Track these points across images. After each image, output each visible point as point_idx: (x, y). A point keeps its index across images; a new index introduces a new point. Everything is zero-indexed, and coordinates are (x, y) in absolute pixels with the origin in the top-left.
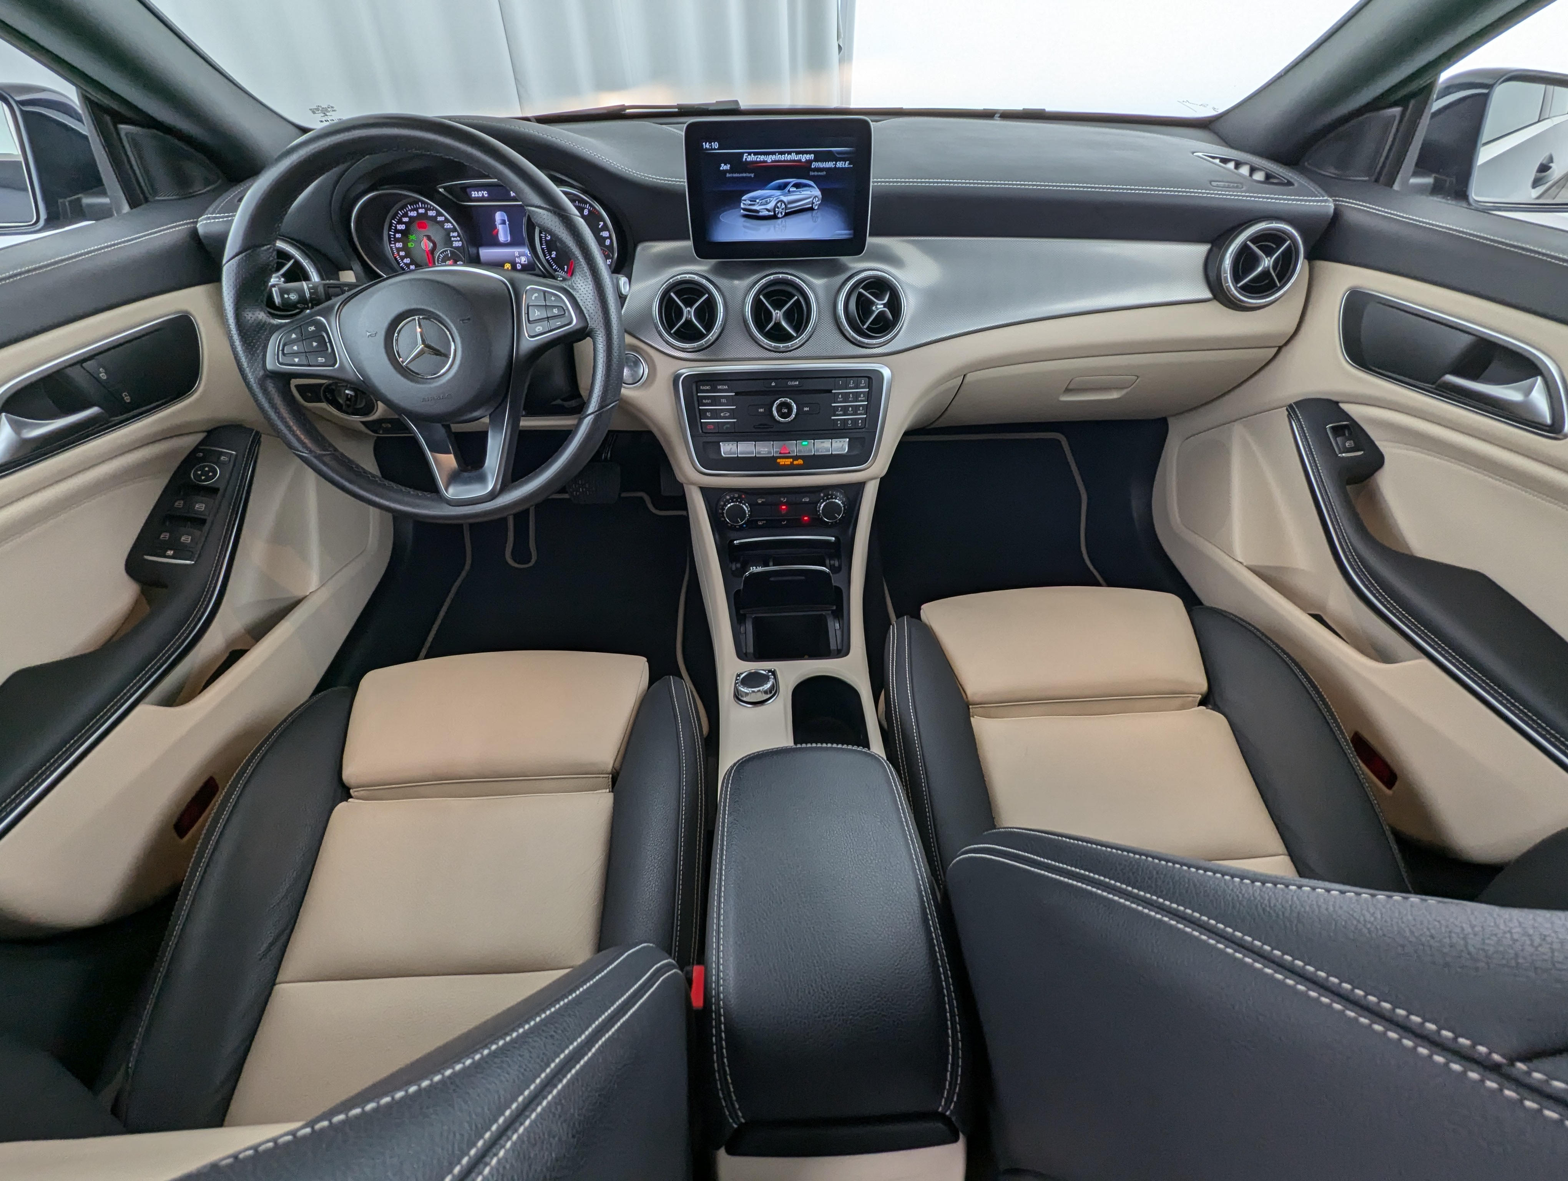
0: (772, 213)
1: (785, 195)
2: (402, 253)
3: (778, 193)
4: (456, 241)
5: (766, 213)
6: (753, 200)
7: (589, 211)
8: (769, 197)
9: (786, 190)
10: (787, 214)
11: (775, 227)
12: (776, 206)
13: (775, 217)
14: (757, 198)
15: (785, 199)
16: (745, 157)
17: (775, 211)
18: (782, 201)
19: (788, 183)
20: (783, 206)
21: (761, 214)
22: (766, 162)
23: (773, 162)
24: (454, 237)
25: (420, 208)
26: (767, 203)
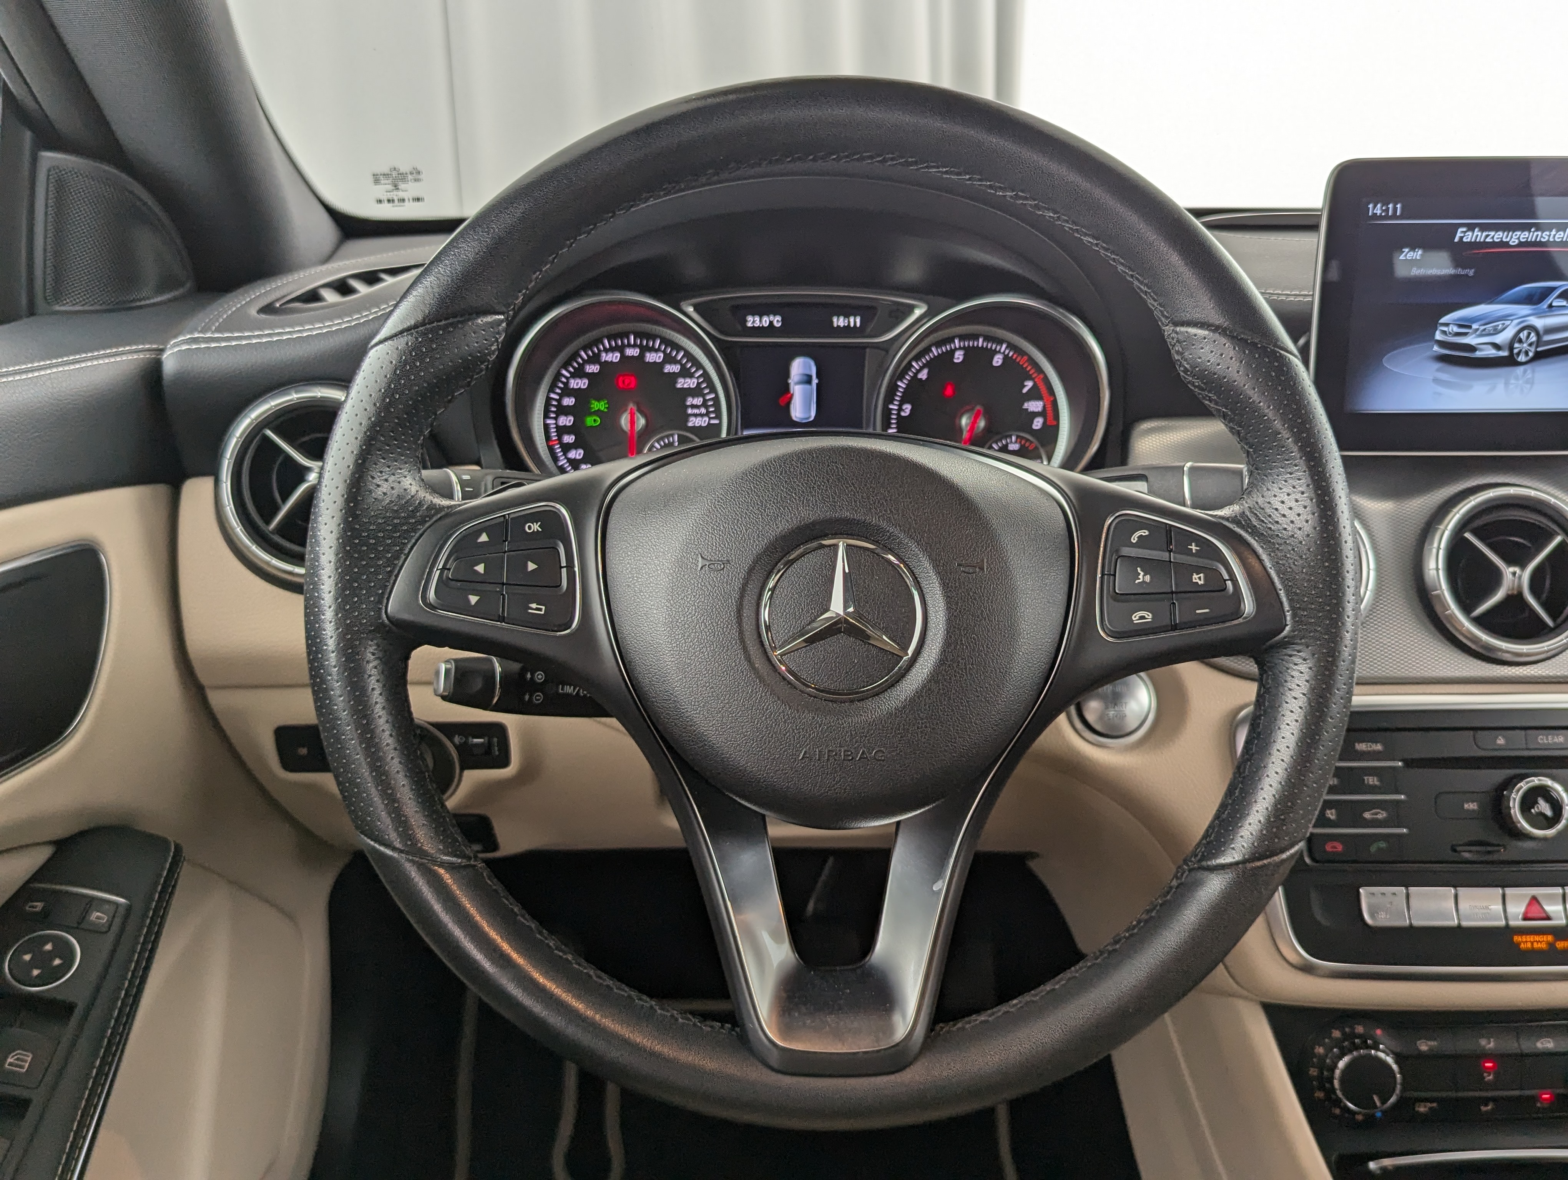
0: (1505, 353)
1: (1540, 315)
2: (569, 439)
3: (1524, 310)
4: (696, 415)
5: (1491, 352)
6: (1465, 324)
7: (1006, 357)
8: (1504, 318)
9: (1545, 305)
10: (1539, 356)
11: (1507, 384)
12: (1516, 338)
13: (1511, 361)
14: (1475, 320)
15: (1539, 323)
16: (1459, 235)
17: (1511, 348)
18: (1532, 328)
19: (1553, 289)
20: (1533, 338)
21: (1478, 354)
22: (1506, 244)
23: (1521, 244)
24: (693, 406)
25: (629, 345)
26: (1497, 332)
